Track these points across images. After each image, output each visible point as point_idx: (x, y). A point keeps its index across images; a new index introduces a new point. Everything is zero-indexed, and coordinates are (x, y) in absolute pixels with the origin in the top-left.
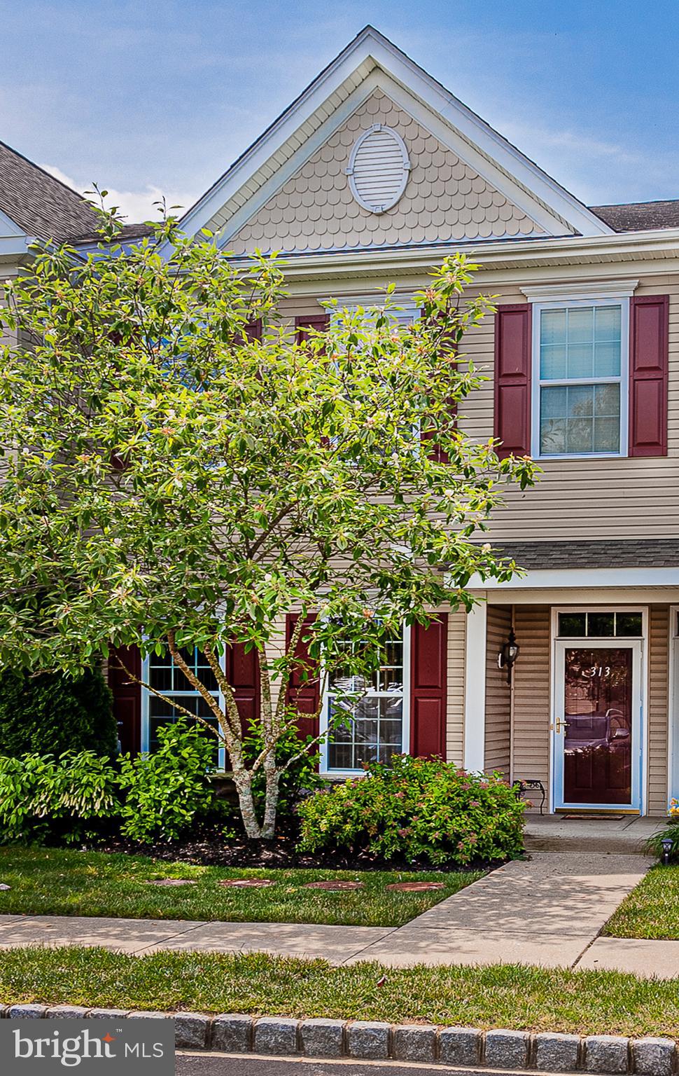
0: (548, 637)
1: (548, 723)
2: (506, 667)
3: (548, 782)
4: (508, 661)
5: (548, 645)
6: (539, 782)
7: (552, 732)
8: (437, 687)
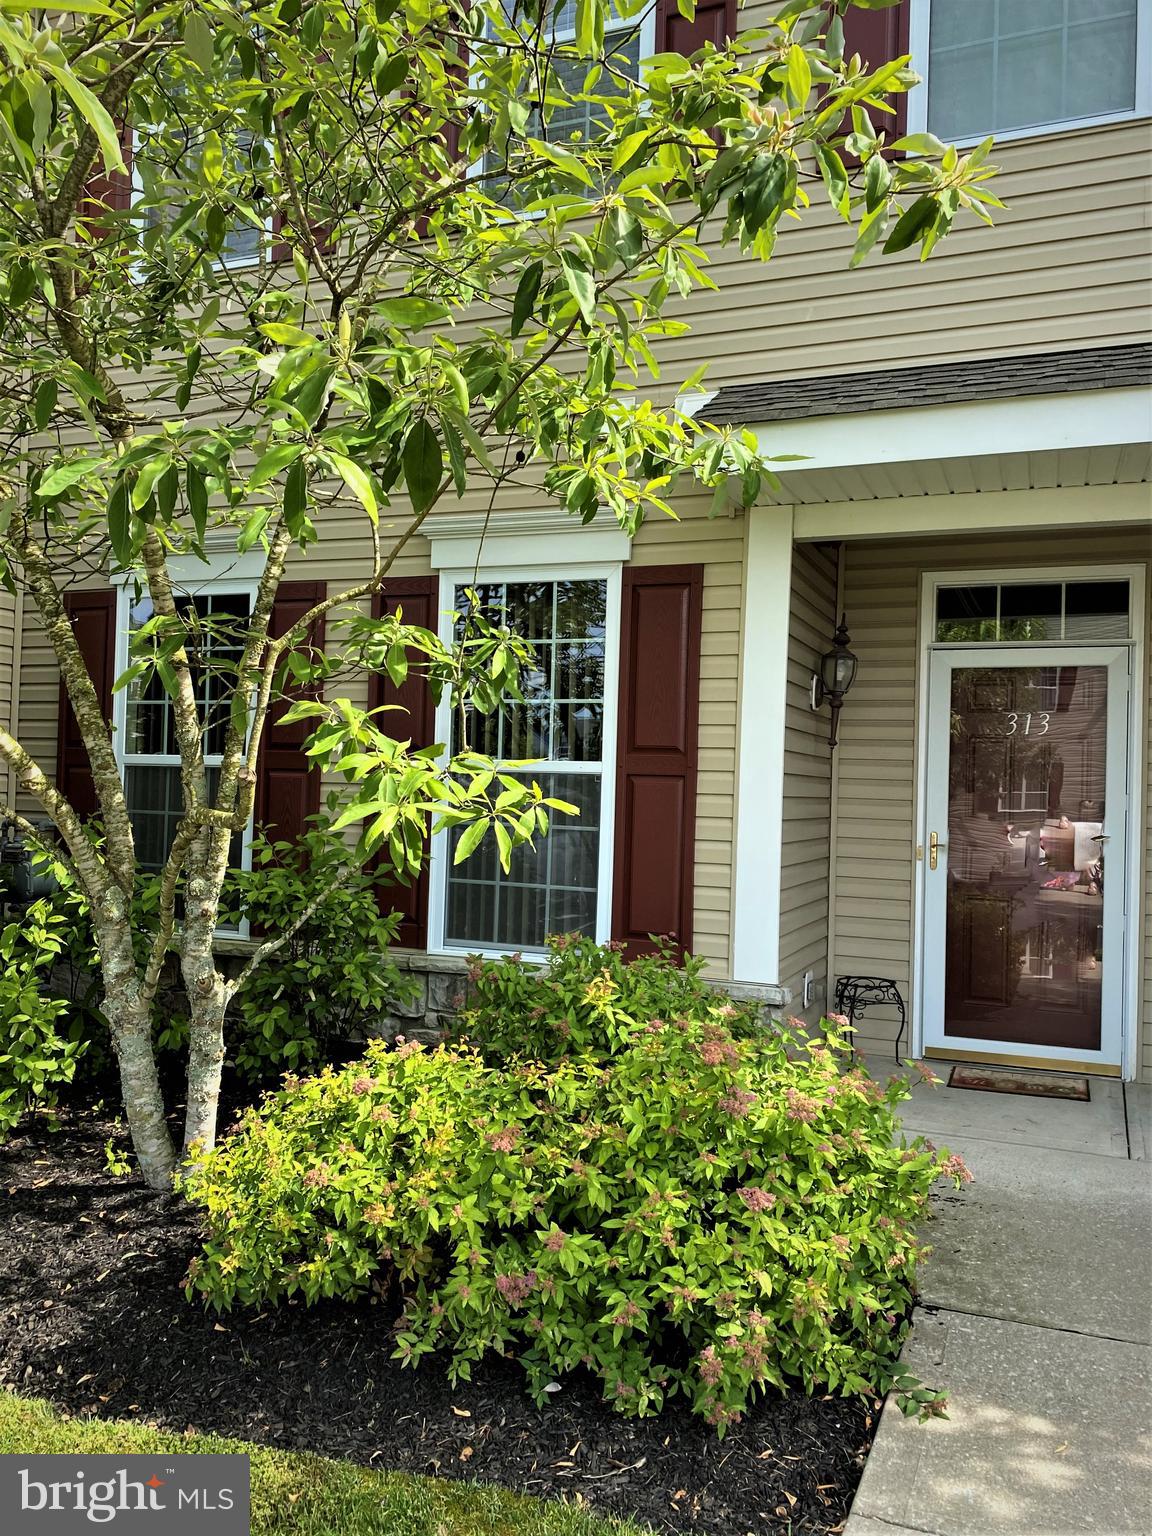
0: (915, 643)
1: (911, 842)
2: (826, 710)
3: (909, 983)
4: (831, 697)
5: (914, 663)
6: (893, 983)
7: (919, 864)
8: (676, 750)
